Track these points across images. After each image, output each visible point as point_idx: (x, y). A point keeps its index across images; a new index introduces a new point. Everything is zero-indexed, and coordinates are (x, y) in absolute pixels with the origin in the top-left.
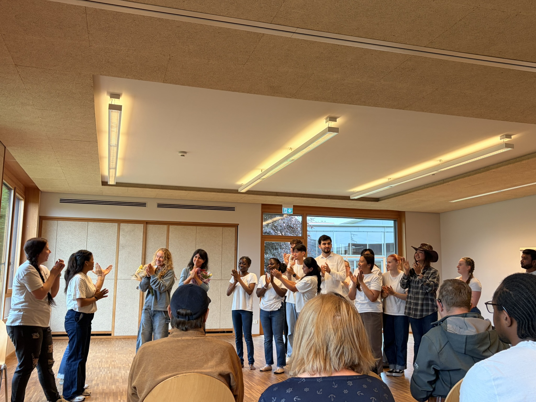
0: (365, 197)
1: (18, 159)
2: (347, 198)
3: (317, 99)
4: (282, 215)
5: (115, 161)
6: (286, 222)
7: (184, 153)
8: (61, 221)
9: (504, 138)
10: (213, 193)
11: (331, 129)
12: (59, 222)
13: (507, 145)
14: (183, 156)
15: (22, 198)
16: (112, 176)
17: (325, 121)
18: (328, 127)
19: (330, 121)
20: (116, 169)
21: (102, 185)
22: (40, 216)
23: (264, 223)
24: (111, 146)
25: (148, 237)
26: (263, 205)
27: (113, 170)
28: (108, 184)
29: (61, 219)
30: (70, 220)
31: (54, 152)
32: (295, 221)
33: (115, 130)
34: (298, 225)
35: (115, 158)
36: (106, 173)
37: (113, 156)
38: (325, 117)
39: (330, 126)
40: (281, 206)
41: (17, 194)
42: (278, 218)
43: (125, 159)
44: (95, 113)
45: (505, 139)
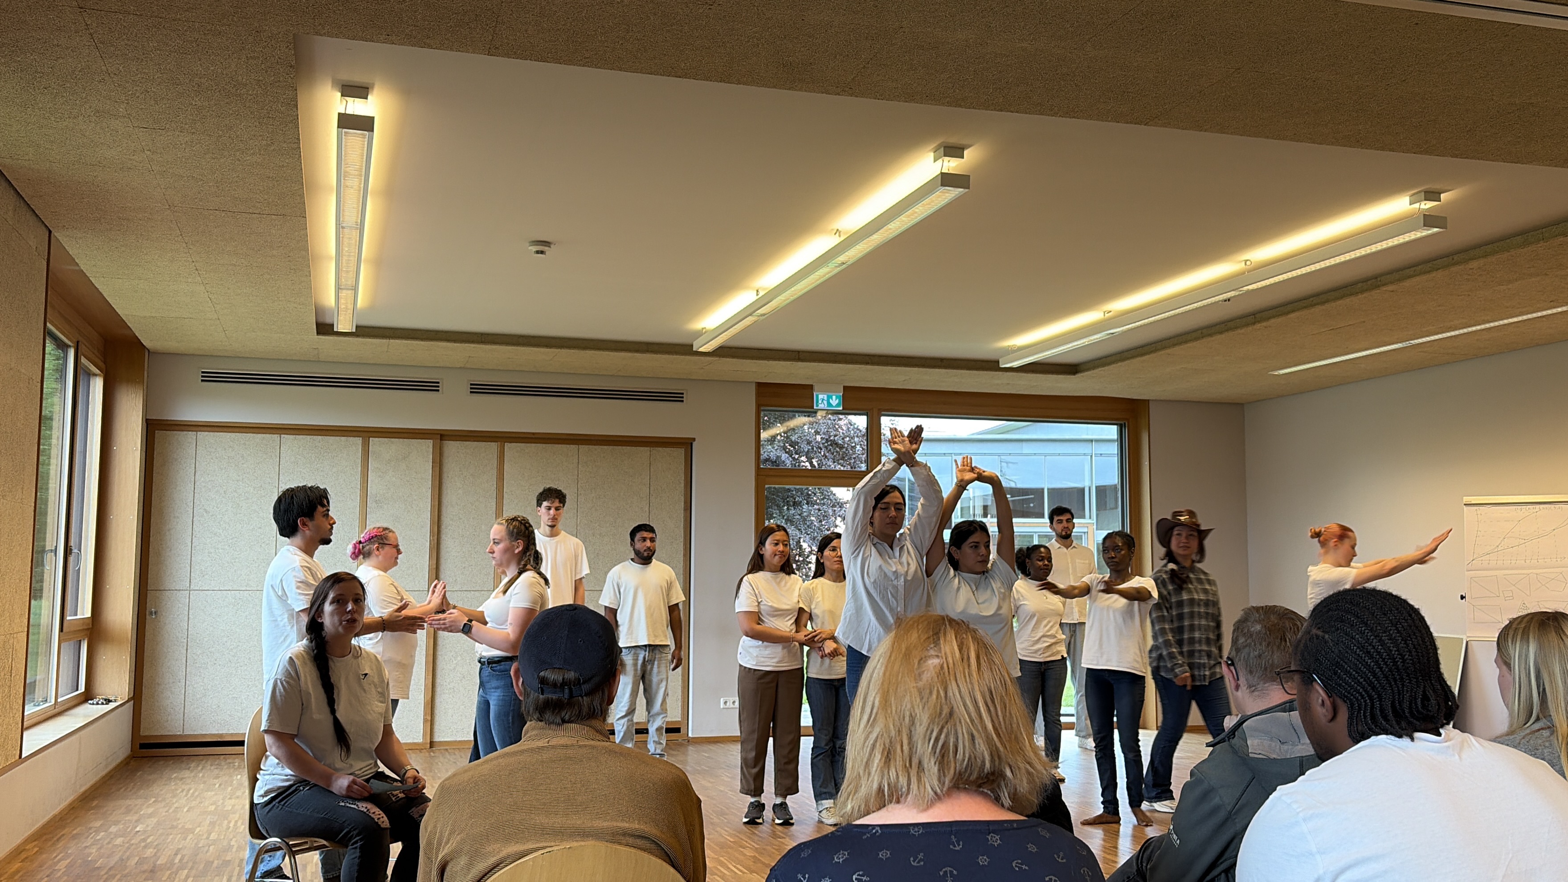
0: (1043, 361)
1: (85, 265)
2: (991, 365)
3: (910, 96)
4: (812, 413)
5: (353, 268)
6: (823, 429)
7: (543, 245)
8: (207, 433)
9: (1420, 201)
10: (623, 354)
11: (947, 180)
12: (201, 435)
13: (1429, 220)
14: (542, 252)
15: (98, 372)
16: (347, 308)
17: (932, 155)
18: (941, 173)
19: (945, 156)
20: (355, 289)
21: (319, 333)
22: (147, 420)
23: (764, 435)
24: (343, 228)
25: (445, 476)
26: (760, 385)
27: (350, 292)
28: (335, 330)
29: (206, 429)
30: (230, 430)
31: (184, 245)
32: (848, 428)
33: (353, 183)
34: (856, 439)
35: (354, 260)
36: (329, 298)
37: (349, 256)
38: (933, 146)
39: (946, 171)
40: (810, 388)
41: (83, 360)
42: (800, 420)
43: (379, 263)
44: (299, 139)
45: (1423, 203)
